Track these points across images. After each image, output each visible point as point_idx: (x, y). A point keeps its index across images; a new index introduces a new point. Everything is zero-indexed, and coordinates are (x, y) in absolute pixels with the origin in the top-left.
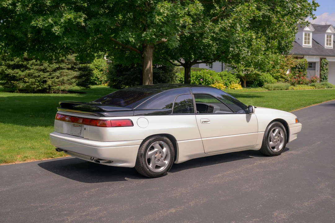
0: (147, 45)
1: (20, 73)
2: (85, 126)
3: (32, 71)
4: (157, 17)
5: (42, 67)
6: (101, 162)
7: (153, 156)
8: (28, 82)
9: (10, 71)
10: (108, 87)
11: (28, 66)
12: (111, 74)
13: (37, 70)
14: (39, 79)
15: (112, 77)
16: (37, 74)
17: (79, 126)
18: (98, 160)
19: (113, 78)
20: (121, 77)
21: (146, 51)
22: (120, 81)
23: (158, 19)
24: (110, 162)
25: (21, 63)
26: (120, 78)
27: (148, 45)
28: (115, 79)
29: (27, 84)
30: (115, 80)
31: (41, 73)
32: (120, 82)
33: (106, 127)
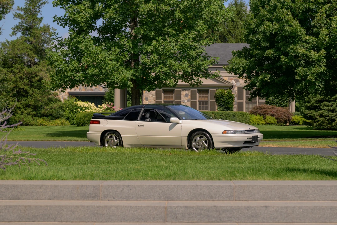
1: (315, 113)
3: (322, 111)
5: (332, 108)
8: (320, 121)
9: (307, 112)
11: (321, 107)
13: (327, 110)
14: (328, 118)
16: (326, 114)
25: (315, 104)
29: (319, 122)
31: (330, 113)
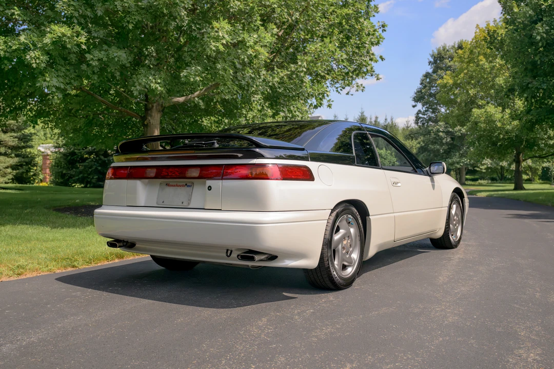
0: (153, 106)
2: (209, 183)
4: (213, 44)
6: (257, 257)
7: (340, 246)
10: (52, 185)
12: (58, 166)
15: (60, 170)
17: (183, 186)
18: (249, 254)
19: (62, 172)
20: (74, 169)
21: (151, 116)
22: (71, 175)
23: (214, 46)
24: (273, 258)
26: (72, 172)
27: (155, 108)
28: (64, 172)
30: (65, 174)
32: (70, 177)
33: (268, 179)
